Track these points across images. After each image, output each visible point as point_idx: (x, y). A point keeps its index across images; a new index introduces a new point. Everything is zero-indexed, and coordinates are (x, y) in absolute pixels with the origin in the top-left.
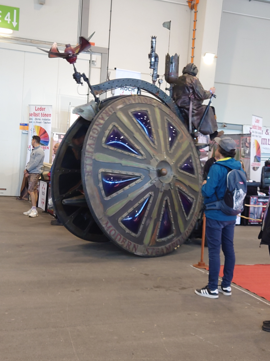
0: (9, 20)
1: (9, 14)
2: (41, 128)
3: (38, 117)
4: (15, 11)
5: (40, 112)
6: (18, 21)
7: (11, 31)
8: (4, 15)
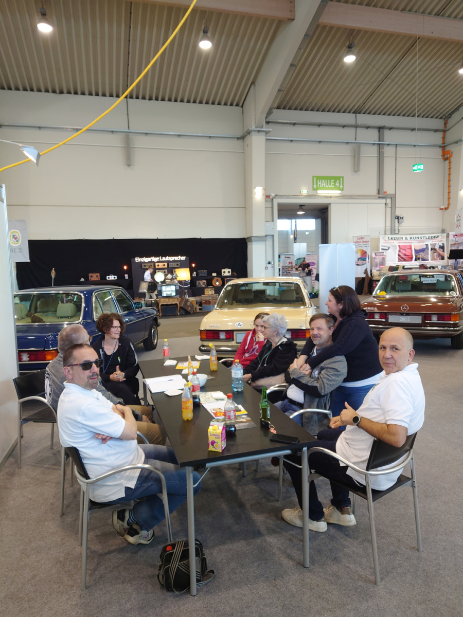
0: (338, 185)
1: (338, 181)
2: (363, 250)
3: (360, 244)
4: (341, 179)
5: (361, 240)
6: (343, 185)
7: (340, 192)
8: (335, 182)
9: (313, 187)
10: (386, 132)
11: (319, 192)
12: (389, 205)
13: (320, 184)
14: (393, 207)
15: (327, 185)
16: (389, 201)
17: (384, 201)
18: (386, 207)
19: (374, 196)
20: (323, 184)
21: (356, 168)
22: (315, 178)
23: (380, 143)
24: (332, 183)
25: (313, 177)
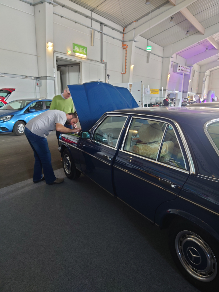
0: (85, 52)
4: (86, 48)
6: (87, 52)
7: (85, 56)
8: (83, 49)
9: (73, 50)
10: (104, 27)
11: (76, 54)
13: (76, 49)
14: (106, 69)
15: (80, 50)
16: (105, 65)
17: (103, 65)
18: (104, 69)
19: (99, 62)
20: (78, 49)
21: (93, 43)
22: (74, 45)
23: (101, 32)
24: (82, 50)
25: (73, 44)
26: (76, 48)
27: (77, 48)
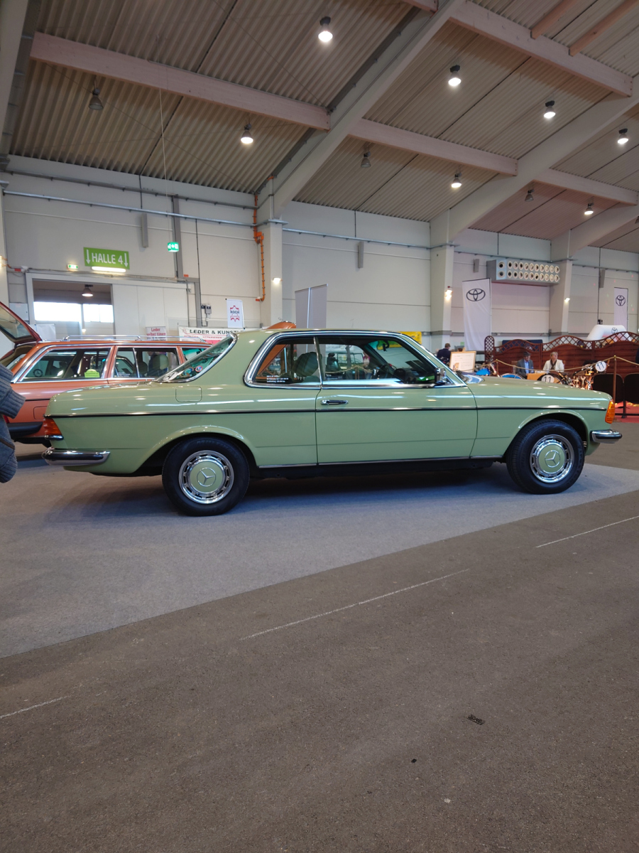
0: (121, 262)
1: (121, 257)
4: (125, 254)
5: (156, 332)
6: (128, 262)
7: (123, 270)
8: (117, 258)
9: (86, 262)
10: (182, 203)
11: (94, 268)
12: (193, 291)
13: (95, 259)
14: (198, 294)
15: (106, 260)
16: (191, 286)
17: (184, 286)
18: (187, 294)
19: (172, 279)
20: (99, 259)
21: (144, 243)
22: (87, 251)
23: (173, 214)
24: (113, 259)
25: (85, 249)
26: (93, 257)
27: (96, 257)
